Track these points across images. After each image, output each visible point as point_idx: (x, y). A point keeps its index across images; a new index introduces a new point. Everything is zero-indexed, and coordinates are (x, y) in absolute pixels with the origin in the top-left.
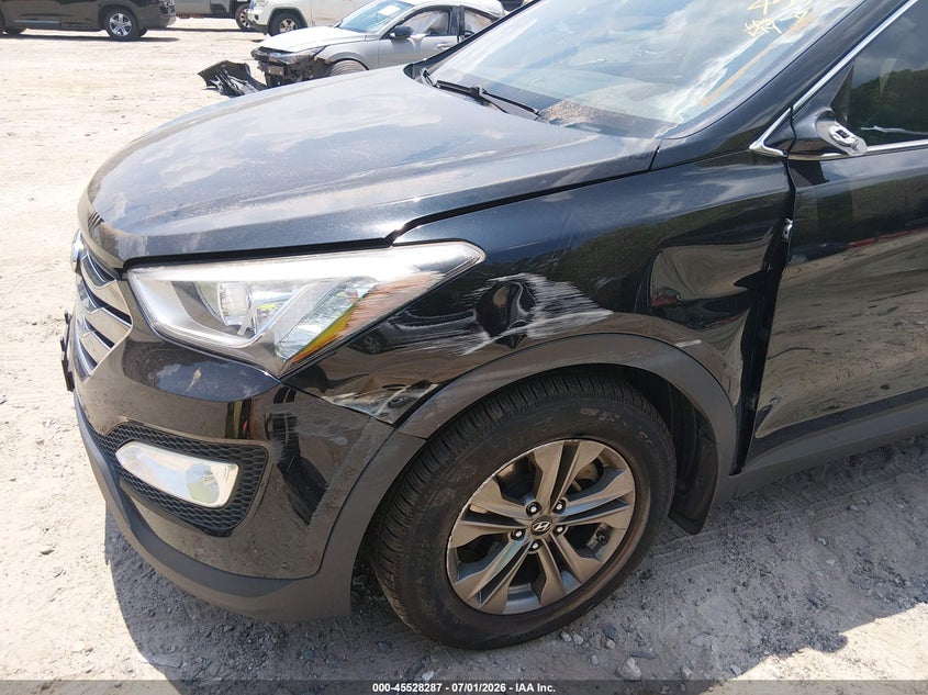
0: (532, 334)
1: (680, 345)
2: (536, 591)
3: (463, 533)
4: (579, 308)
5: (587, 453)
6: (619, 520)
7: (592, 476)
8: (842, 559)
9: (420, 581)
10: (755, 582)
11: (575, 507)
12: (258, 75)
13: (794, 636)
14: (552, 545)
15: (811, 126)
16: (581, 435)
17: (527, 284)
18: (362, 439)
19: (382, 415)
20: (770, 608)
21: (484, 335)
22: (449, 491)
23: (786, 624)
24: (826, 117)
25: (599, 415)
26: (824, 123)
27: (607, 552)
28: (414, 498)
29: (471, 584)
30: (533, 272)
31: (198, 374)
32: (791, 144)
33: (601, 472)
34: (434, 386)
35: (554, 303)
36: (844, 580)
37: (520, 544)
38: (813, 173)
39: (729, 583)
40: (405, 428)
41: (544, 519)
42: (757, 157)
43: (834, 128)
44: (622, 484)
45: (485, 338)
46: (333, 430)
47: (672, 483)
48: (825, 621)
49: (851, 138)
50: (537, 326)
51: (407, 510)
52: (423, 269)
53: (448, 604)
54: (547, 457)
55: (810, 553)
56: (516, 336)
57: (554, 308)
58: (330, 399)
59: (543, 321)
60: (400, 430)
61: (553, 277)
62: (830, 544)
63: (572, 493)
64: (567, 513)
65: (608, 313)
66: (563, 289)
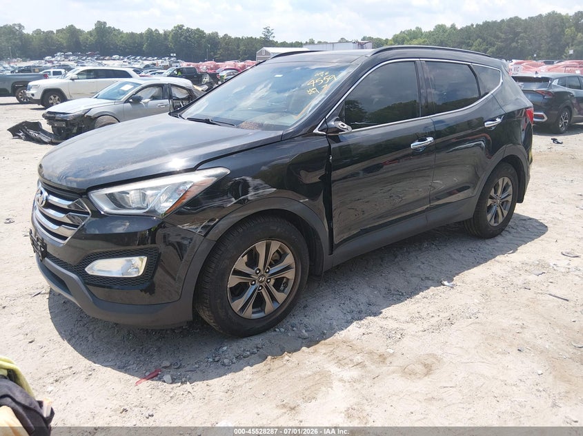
0: (250, 198)
1: (301, 201)
2: (263, 310)
3: (233, 281)
4: (265, 188)
5: (275, 246)
6: (290, 275)
7: (278, 258)
8: (380, 291)
9: (219, 301)
10: (347, 302)
11: (273, 270)
12: (47, 127)
13: (363, 315)
14: (267, 287)
15: (332, 123)
16: (272, 238)
17: (245, 181)
18: (193, 242)
19: (200, 232)
20: (354, 309)
21: (233, 199)
22: (227, 261)
23: (360, 312)
24: (337, 120)
25: (277, 229)
26: (337, 122)
27: (288, 290)
28: (213, 265)
29: (237, 305)
30: (248, 176)
31: (128, 224)
32: (327, 129)
33: (281, 256)
34: (217, 220)
35: (256, 187)
36: (381, 297)
37: (254, 287)
38: (337, 139)
39: (338, 304)
40: (208, 237)
41: (263, 275)
42: (316, 135)
43: (340, 124)
44: (289, 259)
45: (234, 201)
46: (183, 238)
47: (308, 262)
48: (374, 309)
49: (346, 126)
50: (251, 195)
51: (211, 271)
52: (209, 177)
53: (230, 313)
54: (261, 247)
55: (368, 291)
56: (244, 200)
57: (256, 188)
58: (180, 227)
59: (253, 193)
60: (207, 237)
61: (254, 177)
62: (375, 288)
63: (271, 265)
64: (271, 272)
65: (275, 189)
66: (258, 181)
